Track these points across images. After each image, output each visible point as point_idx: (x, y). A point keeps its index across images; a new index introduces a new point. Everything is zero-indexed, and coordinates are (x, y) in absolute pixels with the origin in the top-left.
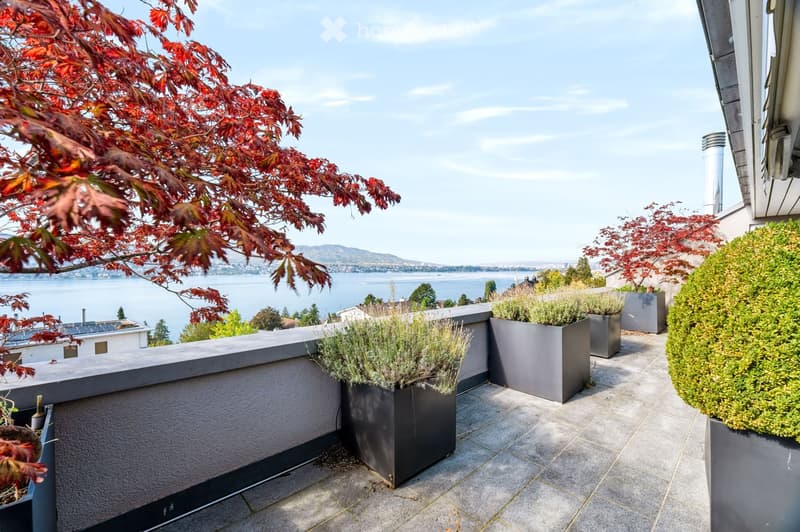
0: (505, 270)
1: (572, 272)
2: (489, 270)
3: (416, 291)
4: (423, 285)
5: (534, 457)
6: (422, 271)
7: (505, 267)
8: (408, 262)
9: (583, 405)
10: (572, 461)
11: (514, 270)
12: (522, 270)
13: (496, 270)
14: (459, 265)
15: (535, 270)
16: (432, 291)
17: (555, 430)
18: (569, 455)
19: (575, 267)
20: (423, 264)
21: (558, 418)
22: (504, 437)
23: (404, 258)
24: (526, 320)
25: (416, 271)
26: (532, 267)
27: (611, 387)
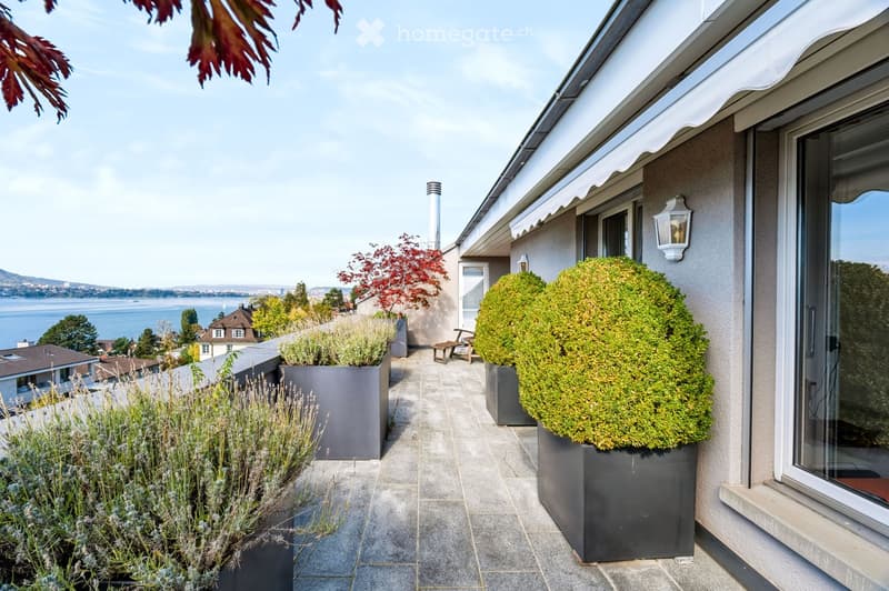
0: (209, 295)
1: (290, 298)
2: (186, 295)
3: (54, 328)
4: (71, 318)
5: (397, 555)
6: (66, 295)
7: (210, 291)
8: (31, 280)
9: (400, 453)
10: (435, 535)
11: (223, 295)
12: (232, 295)
13: (197, 295)
14: (138, 288)
15: (247, 296)
16: (89, 327)
17: (395, 500)
18: (427, 531)
19: (293, 293)
20: (67, 285)
21: (388, 481)
22: (345, 543)
23: (21, 274)
24: (328, 363)
25: (54, 295)
26: (243, 292)
27: (408, 423)
